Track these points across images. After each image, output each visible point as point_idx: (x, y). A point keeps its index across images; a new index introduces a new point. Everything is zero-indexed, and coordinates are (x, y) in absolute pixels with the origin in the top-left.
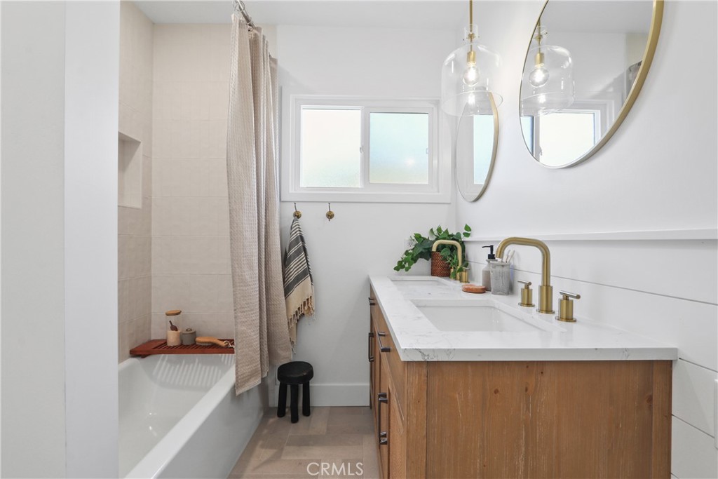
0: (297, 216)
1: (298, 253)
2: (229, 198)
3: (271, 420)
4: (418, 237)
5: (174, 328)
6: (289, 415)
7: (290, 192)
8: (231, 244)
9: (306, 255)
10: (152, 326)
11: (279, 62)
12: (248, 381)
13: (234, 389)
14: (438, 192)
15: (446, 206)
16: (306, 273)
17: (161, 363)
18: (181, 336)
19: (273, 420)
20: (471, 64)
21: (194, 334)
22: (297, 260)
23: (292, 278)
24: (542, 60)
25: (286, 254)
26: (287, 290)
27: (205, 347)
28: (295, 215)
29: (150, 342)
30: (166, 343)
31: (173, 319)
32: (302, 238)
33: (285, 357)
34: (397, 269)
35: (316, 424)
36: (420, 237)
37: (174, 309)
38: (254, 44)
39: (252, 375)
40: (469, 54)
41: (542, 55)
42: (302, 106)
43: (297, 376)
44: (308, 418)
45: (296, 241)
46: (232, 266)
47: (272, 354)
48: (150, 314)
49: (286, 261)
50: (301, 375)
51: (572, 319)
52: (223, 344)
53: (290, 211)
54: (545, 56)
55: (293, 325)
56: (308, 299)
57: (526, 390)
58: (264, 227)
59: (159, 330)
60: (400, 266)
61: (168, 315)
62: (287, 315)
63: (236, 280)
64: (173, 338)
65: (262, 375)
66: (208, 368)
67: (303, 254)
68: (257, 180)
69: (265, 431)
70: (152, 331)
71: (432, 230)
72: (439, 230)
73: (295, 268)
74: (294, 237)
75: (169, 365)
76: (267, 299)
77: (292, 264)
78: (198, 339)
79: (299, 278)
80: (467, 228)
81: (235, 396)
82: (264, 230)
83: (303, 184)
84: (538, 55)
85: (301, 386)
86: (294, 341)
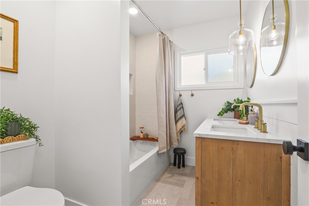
0: (180, 95)
1: (180, 109)
2: (157, 91)
3: (171, 167)
4: (228, 102)
5: (142, 132)
6: (177, 166)
7: (178, 87)
8: (157, 105)
9: (183, 110)
10: (136, 131)
11: (173, 42)
12: (162, 150)
13: (158, 152)
14: (238, 84)
15: (242, 89)
16: (183, 116)
17: (139, 143)
18: (144, 135)
19: (172, 166)
20: (241, 36)
21: (147, 135)
22: (180, 111)
23: (178, 118)
24: (275, 28)
25: (176, 109)
26: (176, 122)
27: (151, 139)
28: (179, 95)
29: (135, 136)
30: (140, 137)
31: (141, 129)
32: (182, 104)
33: (175, 145)
34: (218, 115)
35: (187, 170)
36: (229, 103)
37: (142, 126)
38: (164, 40)
39: (164, 148)
40: (240, 32)
41: (275, 26)
42: (182, 56)
43: (180, 152)
44: (184, 168)
45: (180, 105)
46: (158, 112)
47: (171, 143)
48: (135, 128)
49: (176, 112)
50: (181, 152)
51: (266, 132)
52: (156, 139)
53: (178, 94)
54: (276, 27)
55: (178, 134)
56: (184, 125)
57: (233, 149)
58: (168, 100)
59: (138, 133)
60: (220, 114)
61: (140, 128)
62: (176, 131)
63: (159, 117)
64: (141, 136)
65: (167, 149)
66: (152, 146)
67: (182, 109)
68: (165, 86)
69: (169, 169)
70: (136, 133)
71: (235, 100)
72: (238, 99)
73: (179, 114)
74: (179, 103)
75: (140, 144)
76: (169, 124)
77: (178, 113)
78: (149, 137)
79: (181, 118)
80: (248, 99)
81: (158, 154)
82: (168, 101)
83: (182, 84)
84: (273, 26)
85: (182, 156)
86: (179, 140)
